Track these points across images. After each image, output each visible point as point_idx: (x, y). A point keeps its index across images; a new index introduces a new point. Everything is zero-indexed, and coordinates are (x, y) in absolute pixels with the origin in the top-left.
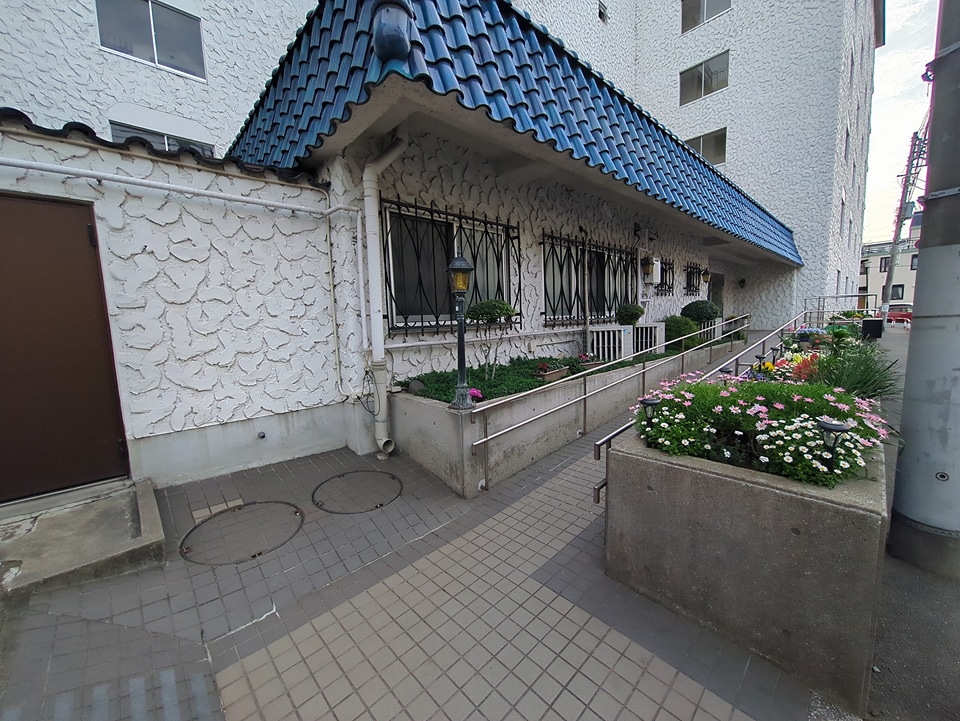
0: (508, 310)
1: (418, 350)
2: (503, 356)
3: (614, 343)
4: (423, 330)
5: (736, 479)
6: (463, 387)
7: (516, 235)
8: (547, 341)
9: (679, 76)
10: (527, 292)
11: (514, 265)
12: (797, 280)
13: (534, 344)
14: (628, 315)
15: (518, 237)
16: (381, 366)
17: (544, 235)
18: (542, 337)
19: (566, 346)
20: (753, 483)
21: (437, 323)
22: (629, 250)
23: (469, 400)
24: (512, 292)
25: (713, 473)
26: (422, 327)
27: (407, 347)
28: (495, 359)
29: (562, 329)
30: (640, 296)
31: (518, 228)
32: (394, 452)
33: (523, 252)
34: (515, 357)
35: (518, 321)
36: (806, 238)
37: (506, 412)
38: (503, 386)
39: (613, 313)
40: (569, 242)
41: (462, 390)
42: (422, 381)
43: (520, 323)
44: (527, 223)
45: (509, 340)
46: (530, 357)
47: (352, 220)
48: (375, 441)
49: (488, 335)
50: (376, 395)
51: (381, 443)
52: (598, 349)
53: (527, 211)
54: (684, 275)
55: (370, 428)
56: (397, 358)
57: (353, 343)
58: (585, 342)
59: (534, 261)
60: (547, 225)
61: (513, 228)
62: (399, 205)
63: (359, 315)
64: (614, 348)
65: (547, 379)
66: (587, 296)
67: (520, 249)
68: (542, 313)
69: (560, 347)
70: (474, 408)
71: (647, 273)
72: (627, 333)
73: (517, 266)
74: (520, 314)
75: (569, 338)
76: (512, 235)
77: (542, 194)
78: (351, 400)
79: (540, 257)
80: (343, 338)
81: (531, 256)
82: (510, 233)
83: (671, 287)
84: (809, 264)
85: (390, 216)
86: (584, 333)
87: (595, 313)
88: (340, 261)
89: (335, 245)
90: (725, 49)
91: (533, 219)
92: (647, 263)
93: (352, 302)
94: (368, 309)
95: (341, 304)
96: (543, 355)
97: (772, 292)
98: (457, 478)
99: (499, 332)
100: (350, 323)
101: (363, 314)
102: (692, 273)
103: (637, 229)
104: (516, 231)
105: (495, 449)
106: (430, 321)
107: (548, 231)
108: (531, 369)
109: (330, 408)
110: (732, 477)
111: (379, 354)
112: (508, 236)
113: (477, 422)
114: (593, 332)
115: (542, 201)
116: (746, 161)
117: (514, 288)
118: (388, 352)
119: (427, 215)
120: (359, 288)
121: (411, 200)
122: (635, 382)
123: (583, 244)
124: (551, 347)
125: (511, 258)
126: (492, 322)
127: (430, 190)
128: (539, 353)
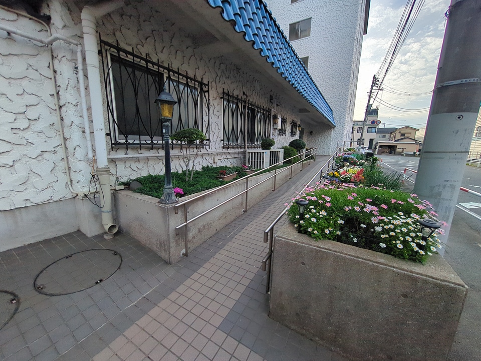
0: (201, 136)
1: (138, 160)
2: (198, 165)
3: (260, 159)
4: (140, 146)
5: (365, 259)
6: (169, 188)
7: (207, 90)
8: (224, 157)
9: (289, 26)
10: (213, 126)
11: (205, 109)
12: (334, 133)
13: (217, 158)
14: (267, 144)
15: (208, 91)
16: (105, 172)
17: (224, 93)
18: (221, 154)
19: (235, 160)
20: (377, 263)
21: (152, 142)
22: (267, 109)
23: (173, 197)
24: (204, 125)
25: (349, 255)
26: (140, 144)
27: (128, 158)
28: (193, 168)
29: (232, 150)
30: (271, 135)
31: (208, 85)
32: (119, 232)
33: (211, 101)
34: (205, 165)
35: (208, 144)
36: (338, 114)
37: (200, 203)
38: (198, 186)
39: (259, 143)
40: (237, 100)
41: (168, 190)
42: (140, 182)
43: (209, 145)
44: (214, 83)
45: (202, 155)
46: (214, 166)
47: (73, 52)
48: (102, 226)
49: (188, 152)
50: (101, 192)
51: (107, 228)
52: (252, 162)
53: (214, 76)
54: (290, 126)
55: (98, 217)
56: (121, 166)
57: (79, 153)
58: (245, 158)
59: (217, 108)
60: (226, 87)
61: (205, 85)
62: (119, 49)
63: (84, 132)
64: (260, 162)
65: (226, 180)
66: (246, 132)
67: (209, 100)
68: (221, 140)
69: (231, 160)
70: (177, 202)
71: (275, 123)
72: (266, 154)
73: (207, 110)
74: (209, 140)
75: (236, 156)
76: (205, 89)
77: (223, 66)
78: (80, 197)
79: (221, 106)
80: (71, 150)
81: (216, 105)
82: (203, 88)
83: (285, 131)
84: (338, 126)
85: (111, 58)
86: (244, 153)
87: (250, 142)
88: (63, 86)
89: (58, 72)
90: (310, 17)
91: (217, 82)
92: (275, 117)
93: (77, 121)
94: (91, 127)
95: (67, 122)
96: (222, 165)
97: (323, 138)
98: (165, 251)
99: (195, 150)
100: (75, 138)
101: (87, 131)
102: (294, 125)
103: (271, 98)
104: (207, 87)
105: (192, 228)
106: (146, 140)
107: (226, 91)
108: (215, 173)
109: (61, 203)
110: (362, 259)
111: (103, 162)
112: (202, 89)
113: (180, 213)
114: (249, 153)
115: (223, 71)
116: (316, 74)
117: (205, 123)
118: (112, 161)
119: (143, 63)
120: (82, 110)
121: (129, 49)
122: (271, 181)
123: (245, 102)
124: (226, 160)
125: (203, 104)
126: (191, 143)
127: (145, 45)
128: (220, 164)
